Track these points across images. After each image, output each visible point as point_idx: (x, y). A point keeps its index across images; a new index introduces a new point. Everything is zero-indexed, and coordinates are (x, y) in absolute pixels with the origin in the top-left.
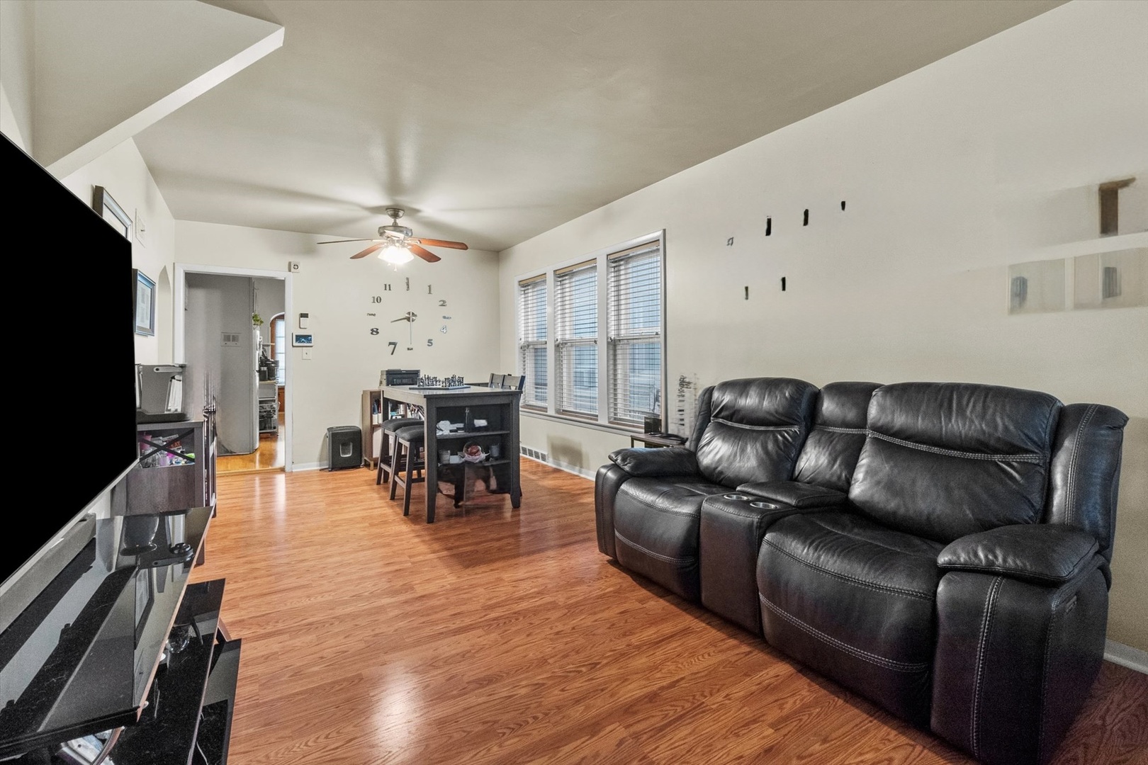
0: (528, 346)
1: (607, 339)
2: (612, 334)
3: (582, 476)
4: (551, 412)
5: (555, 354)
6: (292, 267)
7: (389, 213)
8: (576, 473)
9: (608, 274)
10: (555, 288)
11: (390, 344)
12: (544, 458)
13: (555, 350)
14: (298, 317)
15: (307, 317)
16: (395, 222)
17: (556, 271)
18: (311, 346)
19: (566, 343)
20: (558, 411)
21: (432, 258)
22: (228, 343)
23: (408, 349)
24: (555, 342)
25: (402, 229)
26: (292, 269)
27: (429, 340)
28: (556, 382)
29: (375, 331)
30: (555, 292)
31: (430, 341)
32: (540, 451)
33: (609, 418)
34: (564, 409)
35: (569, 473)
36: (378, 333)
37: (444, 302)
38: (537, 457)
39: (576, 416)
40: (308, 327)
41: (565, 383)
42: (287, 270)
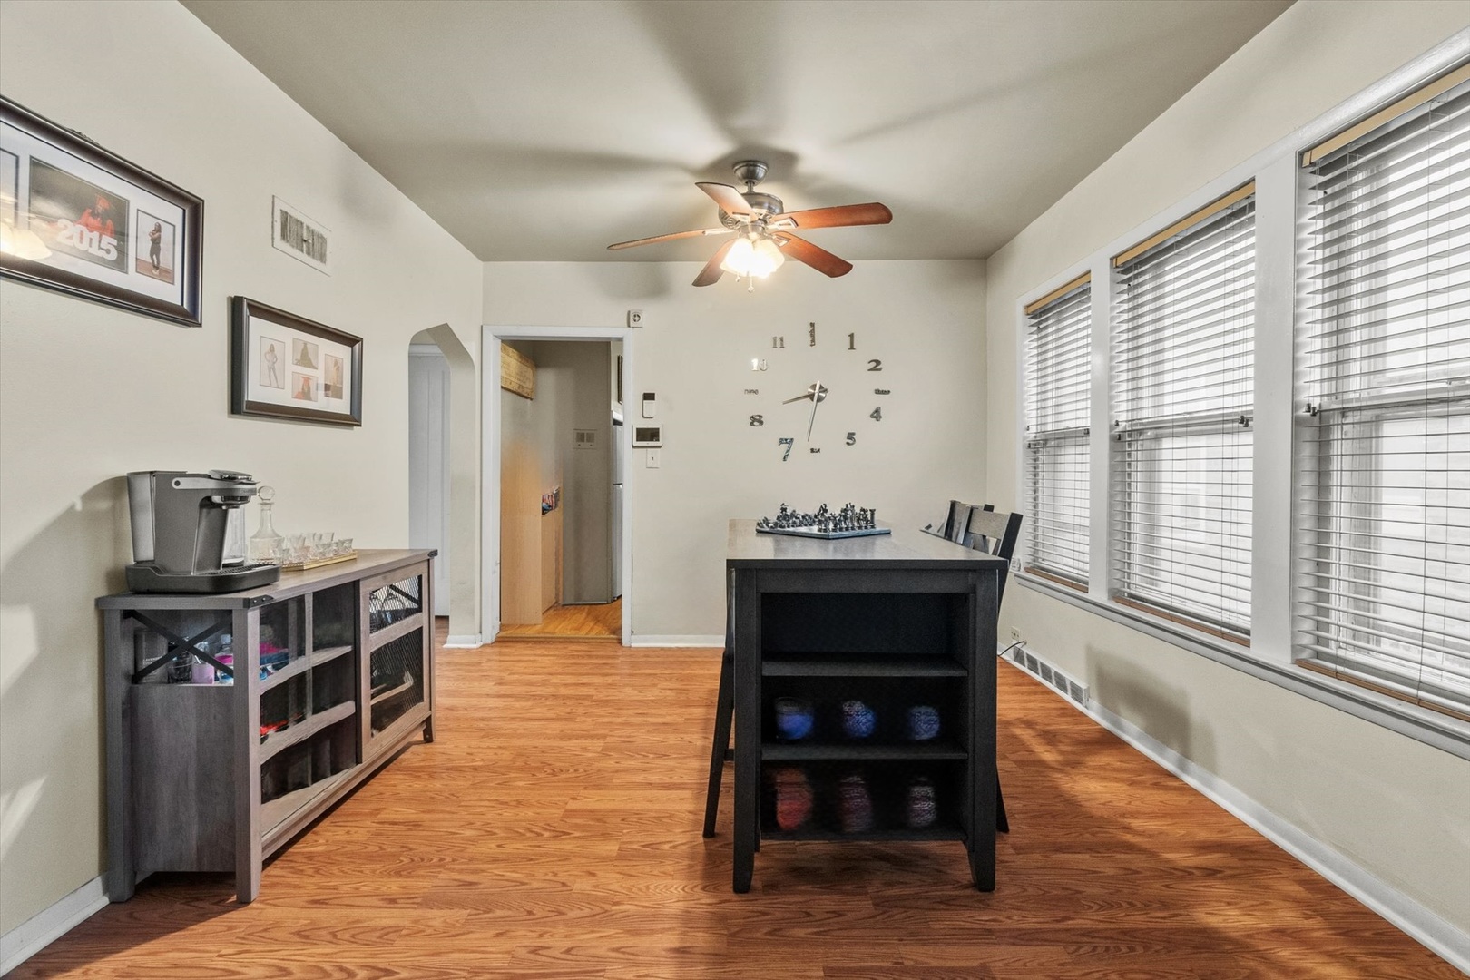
0: (1046, 441)
1: (1295, 407)
2: (1314, 392)
3: (1191, 781)
4: (1098, 594)
5: (1111, 458)
6: (633, 318)
7: (739, 173)
8: (1170, 766)
9: (1299, 212)
10: (1112, 299)
11: (782, 441)
12: (1076, 693)
13: (1112, 449)
14: (641, 398)
15: (653, 399)
16: (750, 190)
17: (1117, 257)
18: (660, 447)
19: (1141, 432)
20: (1116, 595)
21: (834, 266)
22: (581, 443)
23: (812, 451)
24: (1111, 428)
25: (760, 199)
26: (632, 323)
27: (850, 434)
28: (1110, 525)
29: (757, 420)
30: (1112, 309)
31: (850, 436)
32: (1070, 677)
33: (1296, 649)
34: (1132, 592)
35: (1148, 760)
36: (761, 423)
37: (878, 362)
38: (1063, 687)
39: (1172, 618)
40: (655, 416)
41: (1136, 528)
42: (626, 324)
